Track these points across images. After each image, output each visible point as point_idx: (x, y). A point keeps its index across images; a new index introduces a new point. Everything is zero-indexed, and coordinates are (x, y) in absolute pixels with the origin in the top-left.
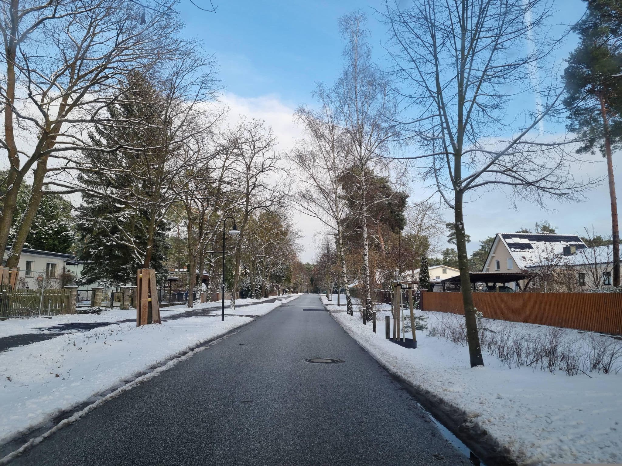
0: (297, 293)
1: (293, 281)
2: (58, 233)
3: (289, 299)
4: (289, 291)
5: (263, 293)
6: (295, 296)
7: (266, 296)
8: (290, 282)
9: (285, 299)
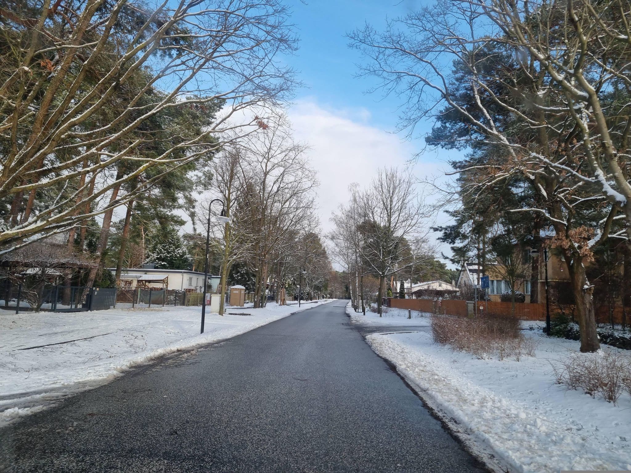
0: (332, 298)
1: (329, 289)
2: (181, 256)
3: (326, 302)
4: (326, 297)
5: (310, 298)
6: (331, 300)
7: (311, 300)
8: (326, 289)
9: (321, 302)
